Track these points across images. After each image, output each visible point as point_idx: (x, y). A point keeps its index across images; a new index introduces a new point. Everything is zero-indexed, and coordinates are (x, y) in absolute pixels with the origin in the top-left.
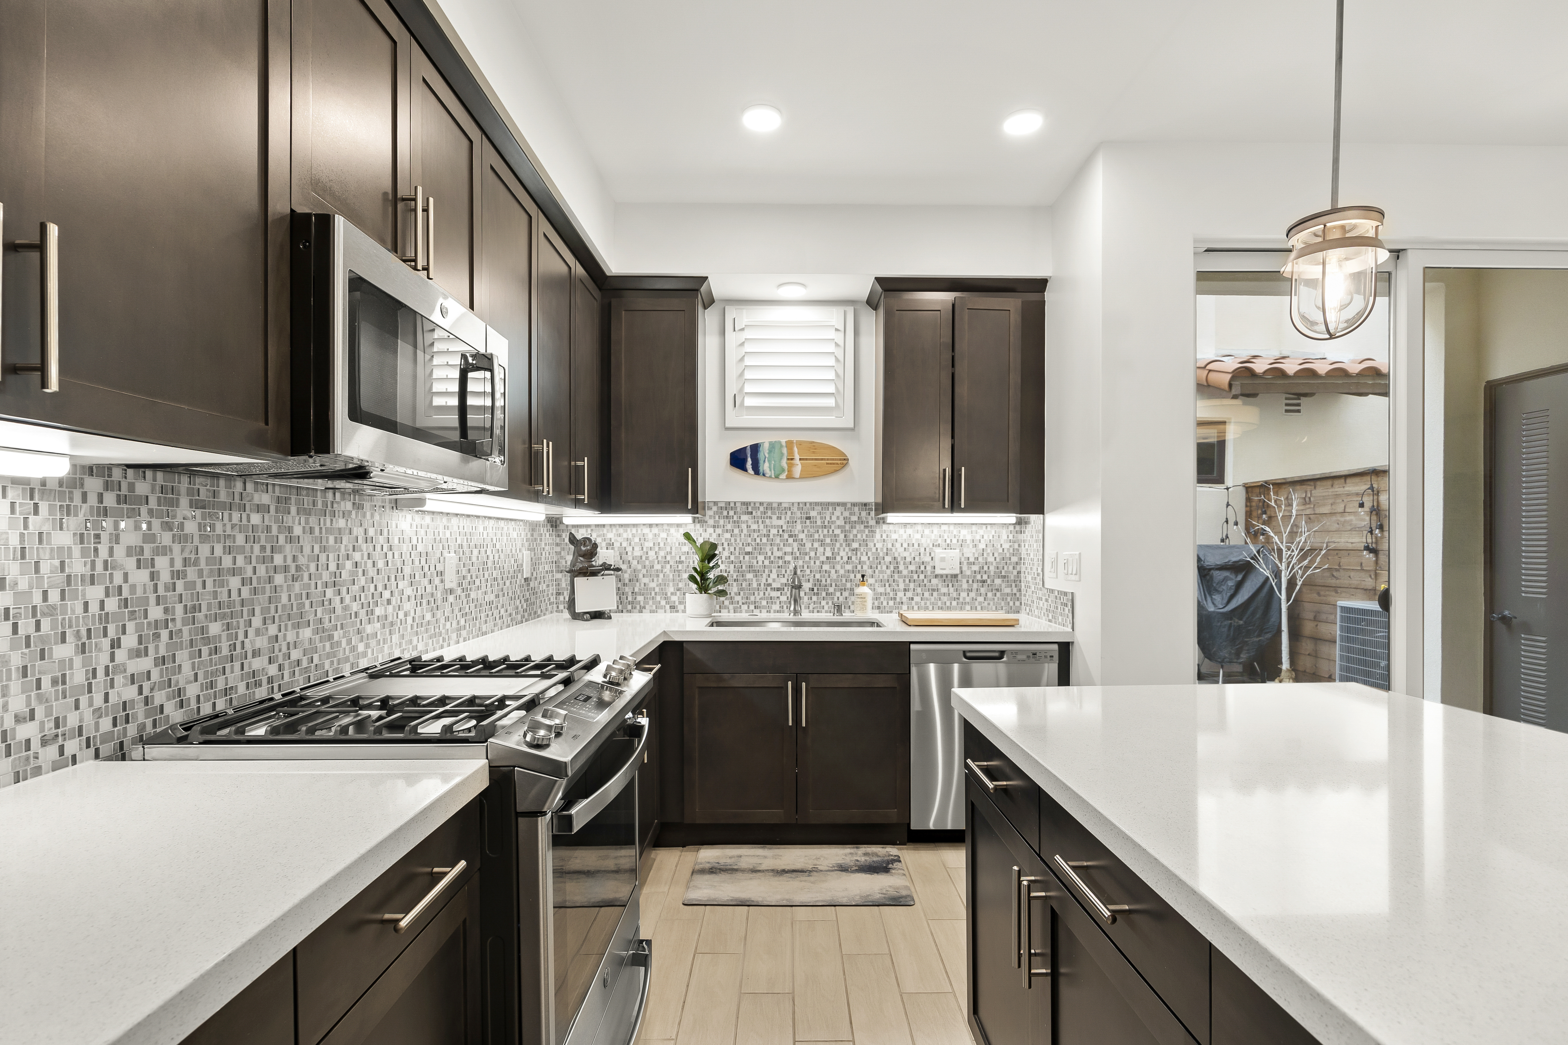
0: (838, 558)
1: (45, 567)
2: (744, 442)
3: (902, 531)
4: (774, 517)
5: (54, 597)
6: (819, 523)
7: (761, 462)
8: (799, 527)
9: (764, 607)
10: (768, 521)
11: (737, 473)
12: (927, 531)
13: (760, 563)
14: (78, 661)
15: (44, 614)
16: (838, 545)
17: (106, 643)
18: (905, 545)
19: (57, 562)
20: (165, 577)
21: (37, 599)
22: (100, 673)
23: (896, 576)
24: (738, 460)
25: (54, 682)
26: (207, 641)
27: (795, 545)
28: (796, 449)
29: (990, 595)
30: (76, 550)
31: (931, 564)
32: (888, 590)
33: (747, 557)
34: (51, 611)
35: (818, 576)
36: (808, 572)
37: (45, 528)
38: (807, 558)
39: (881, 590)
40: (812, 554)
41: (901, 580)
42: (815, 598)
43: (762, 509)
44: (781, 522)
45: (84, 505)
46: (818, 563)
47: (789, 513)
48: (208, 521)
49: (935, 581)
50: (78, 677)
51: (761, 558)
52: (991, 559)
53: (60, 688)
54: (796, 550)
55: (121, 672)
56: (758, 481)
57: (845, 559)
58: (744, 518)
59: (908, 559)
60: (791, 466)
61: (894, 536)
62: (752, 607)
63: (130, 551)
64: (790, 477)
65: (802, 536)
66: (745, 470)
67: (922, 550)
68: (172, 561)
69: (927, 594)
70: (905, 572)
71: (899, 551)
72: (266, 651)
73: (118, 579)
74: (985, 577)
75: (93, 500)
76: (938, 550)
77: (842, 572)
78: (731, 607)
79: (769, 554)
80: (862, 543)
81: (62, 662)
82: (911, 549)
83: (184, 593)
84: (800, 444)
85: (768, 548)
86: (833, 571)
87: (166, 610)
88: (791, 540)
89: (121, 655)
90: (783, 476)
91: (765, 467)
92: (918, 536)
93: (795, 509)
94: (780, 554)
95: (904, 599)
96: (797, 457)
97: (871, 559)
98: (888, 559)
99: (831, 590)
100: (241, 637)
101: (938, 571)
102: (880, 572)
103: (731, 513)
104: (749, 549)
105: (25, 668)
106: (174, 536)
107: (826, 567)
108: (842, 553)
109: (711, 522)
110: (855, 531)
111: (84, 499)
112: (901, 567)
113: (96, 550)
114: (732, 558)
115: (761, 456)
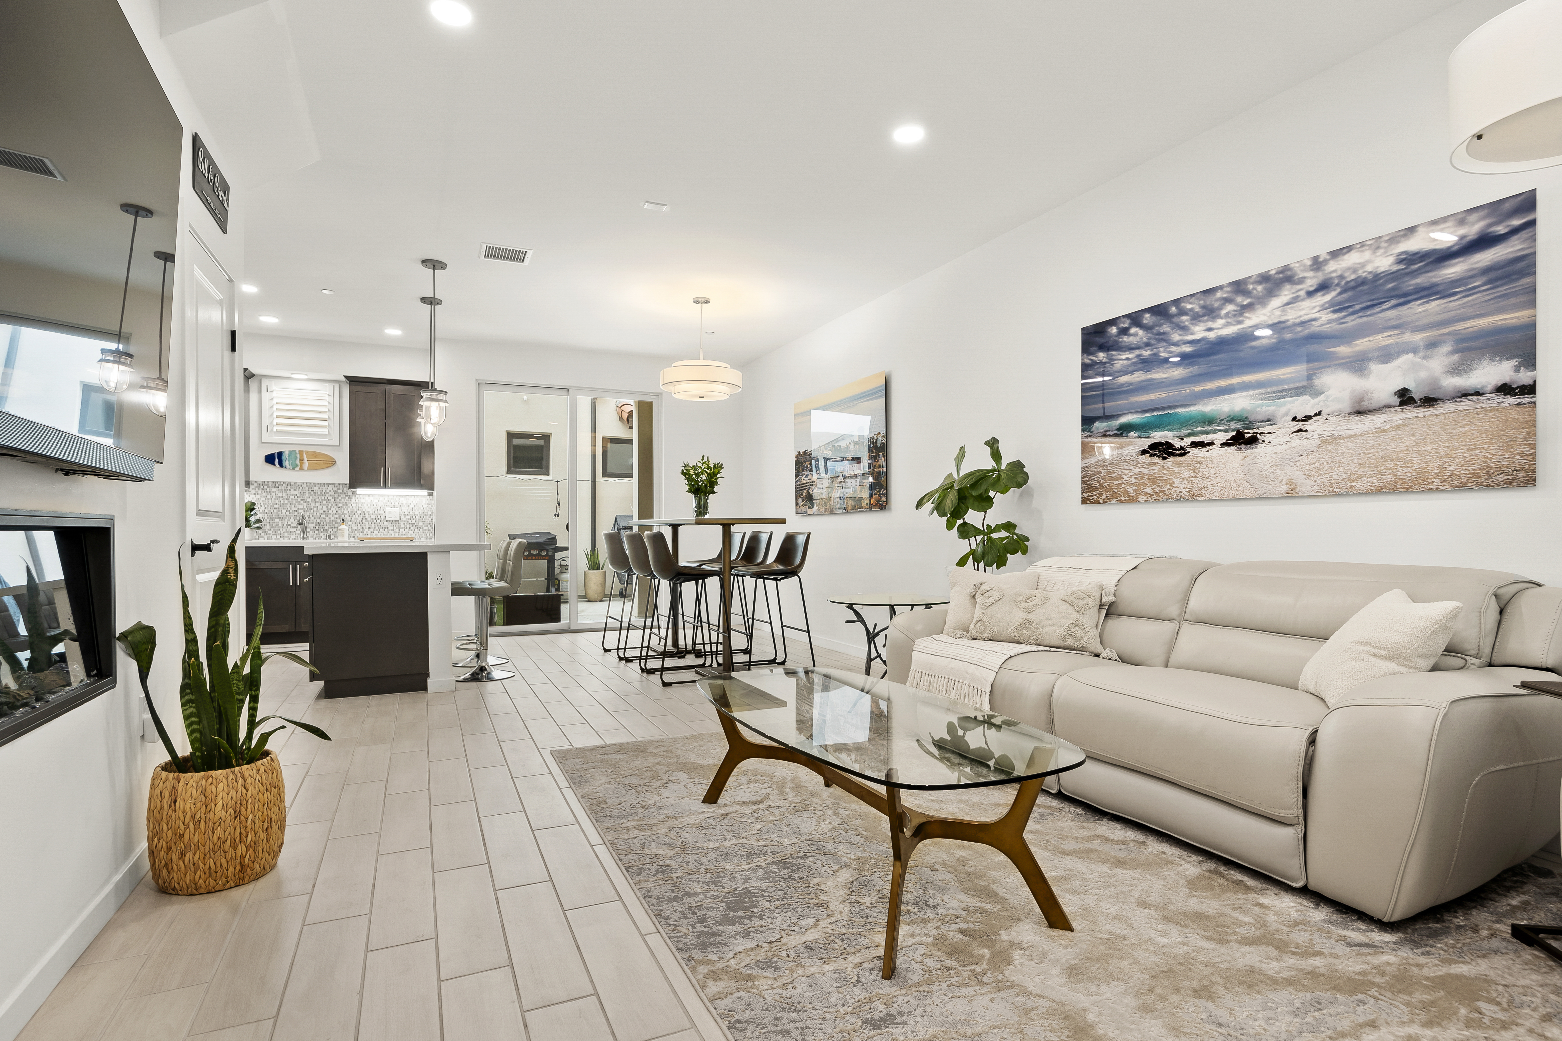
0: (330, 512)
2: (275, 450)
3: (367, 498)
4: (292, 490)
6: (319, 493)
7: (284, 461)
8: (307, 495)
9: (286, 537)
10: (288, 492)
11: (269, 467)
12: (381, 499)
13: (284, 514)
16: (330, 505)
18: (369, 505)
23: (364, 521)
24: (270, 459)
27: (305, 504)
28: (305, 455)
29: (416, 530)
31: (384, 515)
32: (359, 528)
33: (275, 511)
35: (318, 521)
36: (313, 518)
38: (312, 511)
39: (356, 528)
40: (315, 509)
41: (367, 523)
42: (316, 532)
43: (284, 485)
44: (296, 493)
46: (318, 514)
47: (301, 488)
49: (386, 523)
51: (284, 511)
52: (417, 513)
54: (305, 507)
56: (282, 470)
57: (335, 512)
58: (274, 490)
59: (371, 513)
60: (301, 464)
61: (363, 501)
62: (278, 537)
64: (301, 469)
65: (308, 500)
66: (274, 465)
67: (379, 508)
69: (381, 530)
70: (369, 519)
71: (365, 508)
74: (414, 522)
76: (387, 508)
77: (332, 518)
78: (266, 537)
79: (289, 509)
80: (344, 504)
82: (372, 507)
84: (307, 452)
85: (288, 506)
86: (327, 518)
88: (302, 502)
90: (297, 468)
91: (286, 463)
92: (376, 501)
93: (305, 485)
94: (296, 509)
95: (369, 533)
96: (305, 459)
97: (349, 512)
98: (359, 512)
99: (326, 528)
101: (387, 519)
102: (355, 519)
103: (266, 487)
104: (276, 506)
107: (323, 516)
108: (332, 509)
109: (253, 492)
110: (340, 498)
112: (367, 516)
114: (266, 511)
115: (284, 458)
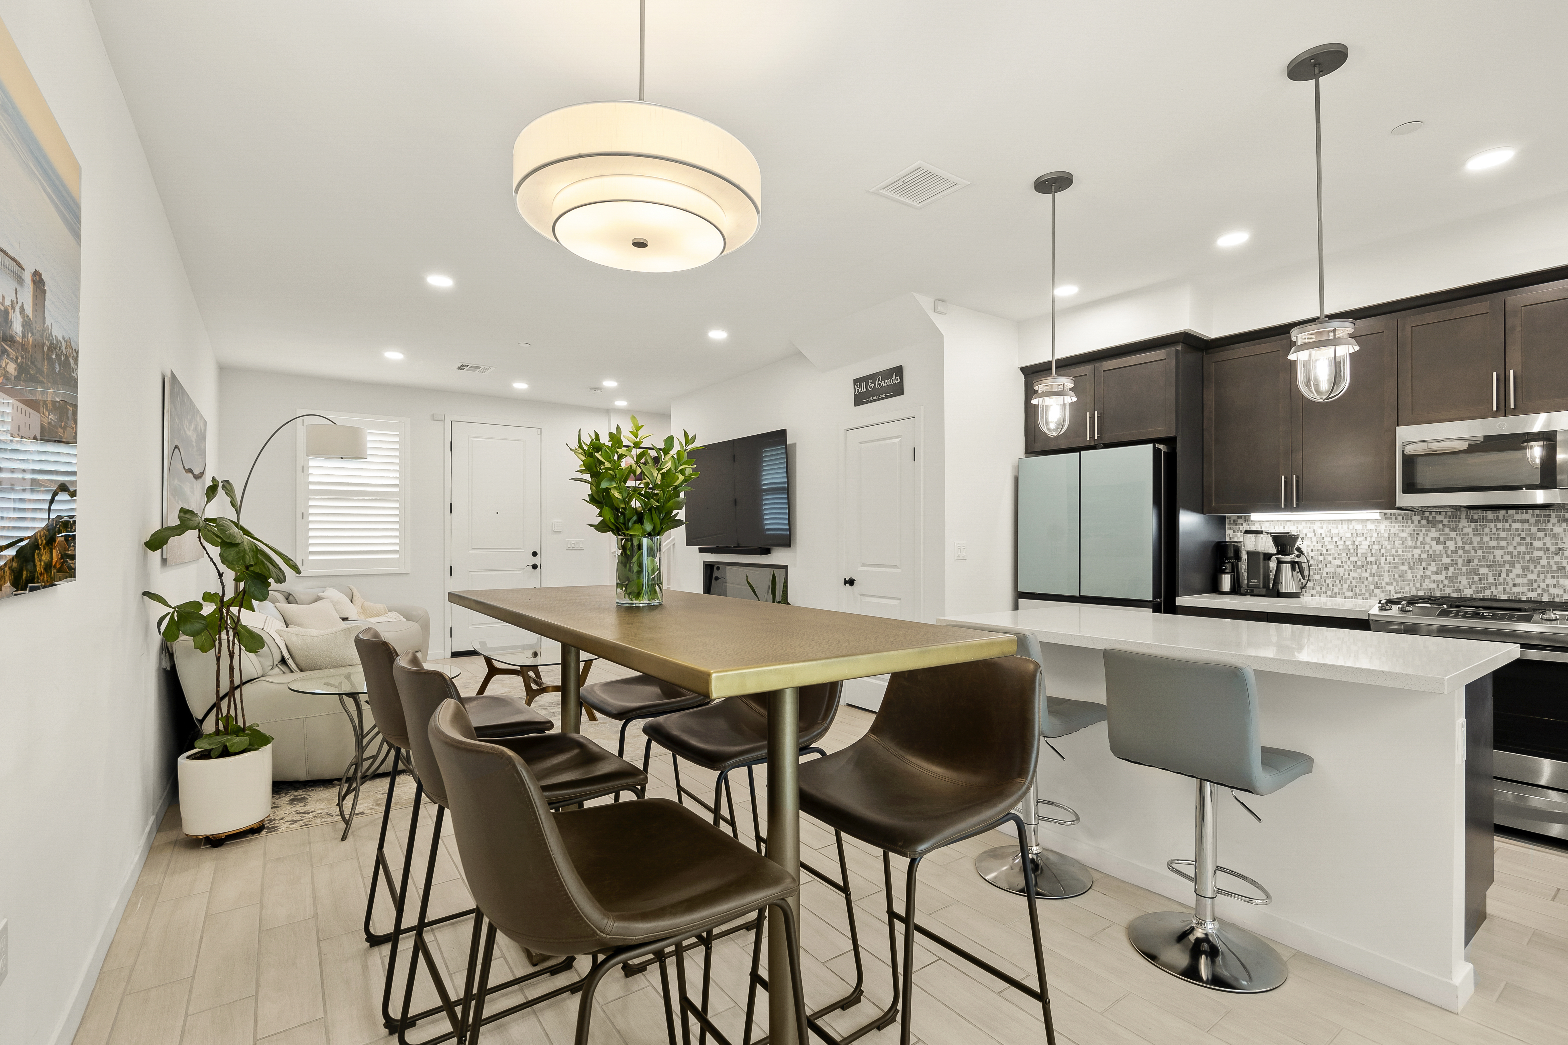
1: (1397, 543)
5: (1400, 552)
14: (1409, 572)
15: (1396, 556)
17: (1422, 568)
19: (1401, 542)
20: (1452, 548)
21: (1394, 552)
22: (1419, 577)
25: (1400, 576)
26: (1479, 574)
30: (1409, 538)
34: (1399, 556)
37: (1397, 532)
45: (1412, 525)
48: (1479, 527)
50: (1410, 576)
55: (1428, 578)
63: (1433, 539)
68: (1456, 543)
72: (1526, 585)
73: (1427, 548)
75: (1416, 523)
81: (1403, 571)
83: (1463, 555)
87: (1452, 560)
89: (1428, 573)
100: (1503, 575)
105: (1389, 570)
106: (1457, 534)
111: (1412, 522)
113: (1417, 538)
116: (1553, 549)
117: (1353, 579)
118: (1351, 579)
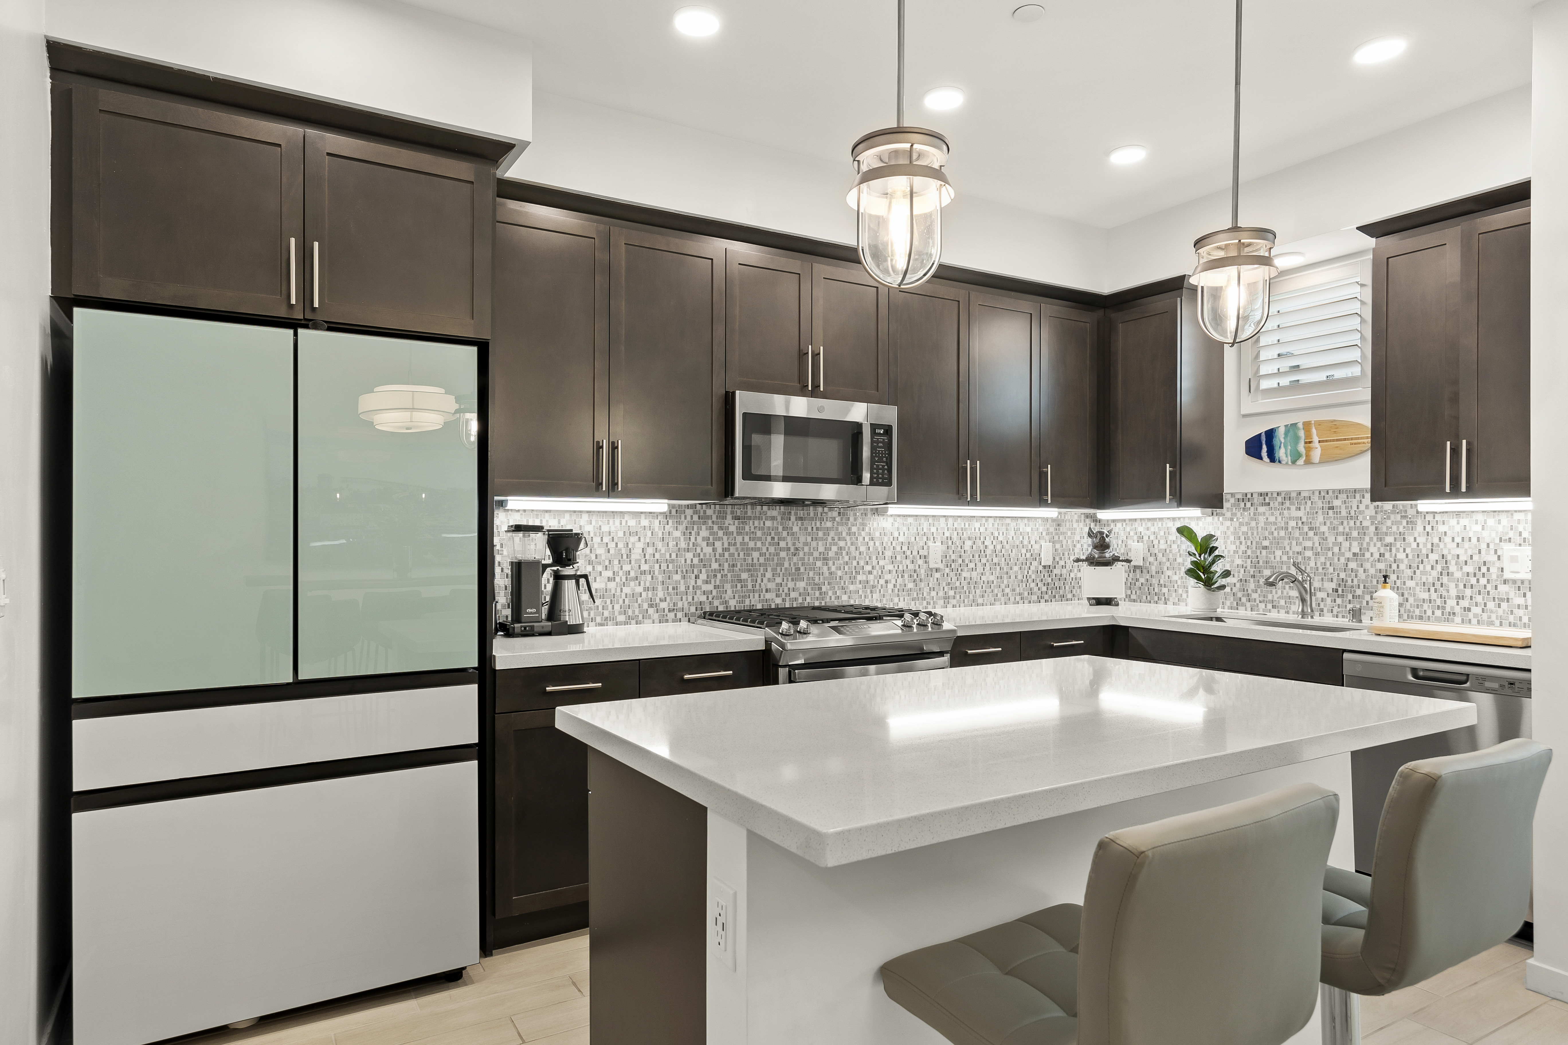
0: (1368, 555)
1: (671, 545)
2: (1259, 428)
3: (1453, 522)
4: (1293, 508)
5: (674, 556)
6: (1344, 513)
7: (1277, 448)
8: (1320, 518)
9: (1282, 607)
10: (1286, 512)
11: (1253, 462)
12: (1491, 522)
13: (1278, 559)
14: (682, 582)
15: (670, 562)
16: (1367, 539)
17: (693, 576)
18: (1458, 540)
19: (675, 543)
20: (720, 550)
21: (668, 557)
22: (691, 588)
23: (1445, 579)
24: (1253, 448)
25: (673, 589)
26: (740, 581)
27: (1316, 538)
28: (1314, 431)
30: (682, 538)
31: (1498, 564)
32: (1434, 596)
33: (1264, 552)
34: (672, 561)
35: (1343, 575)
36: (1331, 570)
37: (671, 530)
38: (1330, 554)
39: (1425, 595)
40: (1336, 549)
41: (1452, 586)
42: (1339, 601)
43: (1279, 499)
44: (1300, 514)
45: (685, 521)
46: (1342, 560)
47: (1309, 503)
48: (741, 525)
49: (1503, 588)
50: (682, 588)
51: (1279, 553)
53: (676, 591)
54: (1317, 544)
55: (699, 589)
56: (1274, 468)
57: (1376, 556)
58: (1262, 509)
59: (1463, 558)
60: (1308, 450)
61: (1442, 528)
62: (1270, 606)
63: (704, 539)
64: (1308, 462)
65: (1324, 529)
66: (1261, 458)
67: (1483, 546)
68: (723, 544)
69: (1491, 605)
70: (1458, 575)
71: (1449, 548)
72: (775, 590)
73: (699, 550)
75: (689, 518)
76: (1506, 546)
77: (1372, 571)
78: (1248, 604)
79: (1288, 549)
80: (1397, 536)
81: (676, 581)
82: (1466, 544)
83: (728, 558)
84: (1319, 424)
85: (1286, 542)
86: (1361, 570)
87: (720, 565)
88: (1311, 534)
89: (699, 582)
90: (1301, 462)
91: (1281, 453)
92: (1478, 528)
93: (1316, 498)
94: (1299, 549)
95: (1457, 609)
96: (1316, 439)
97: (1410, 557)
98: (1433, 557)
99: (1359, 592)
100: (759, 581)
101: (1507, 575)
102: (1423, 573)
103: (1248, 505)
104: (1266, 543)
105: (663, 581)
106: (724, 532)
107: (1352, 565)
108: (1372, 549)
109: (1228, 515)
110: (1389, 523)
111: (685, 518)
112: (1453, 568)
113: (690, 538)
114: (1249, 552)
115: (1276, 442)
116: (792, 550)
117: (626, 597)
118: (623, 596)
